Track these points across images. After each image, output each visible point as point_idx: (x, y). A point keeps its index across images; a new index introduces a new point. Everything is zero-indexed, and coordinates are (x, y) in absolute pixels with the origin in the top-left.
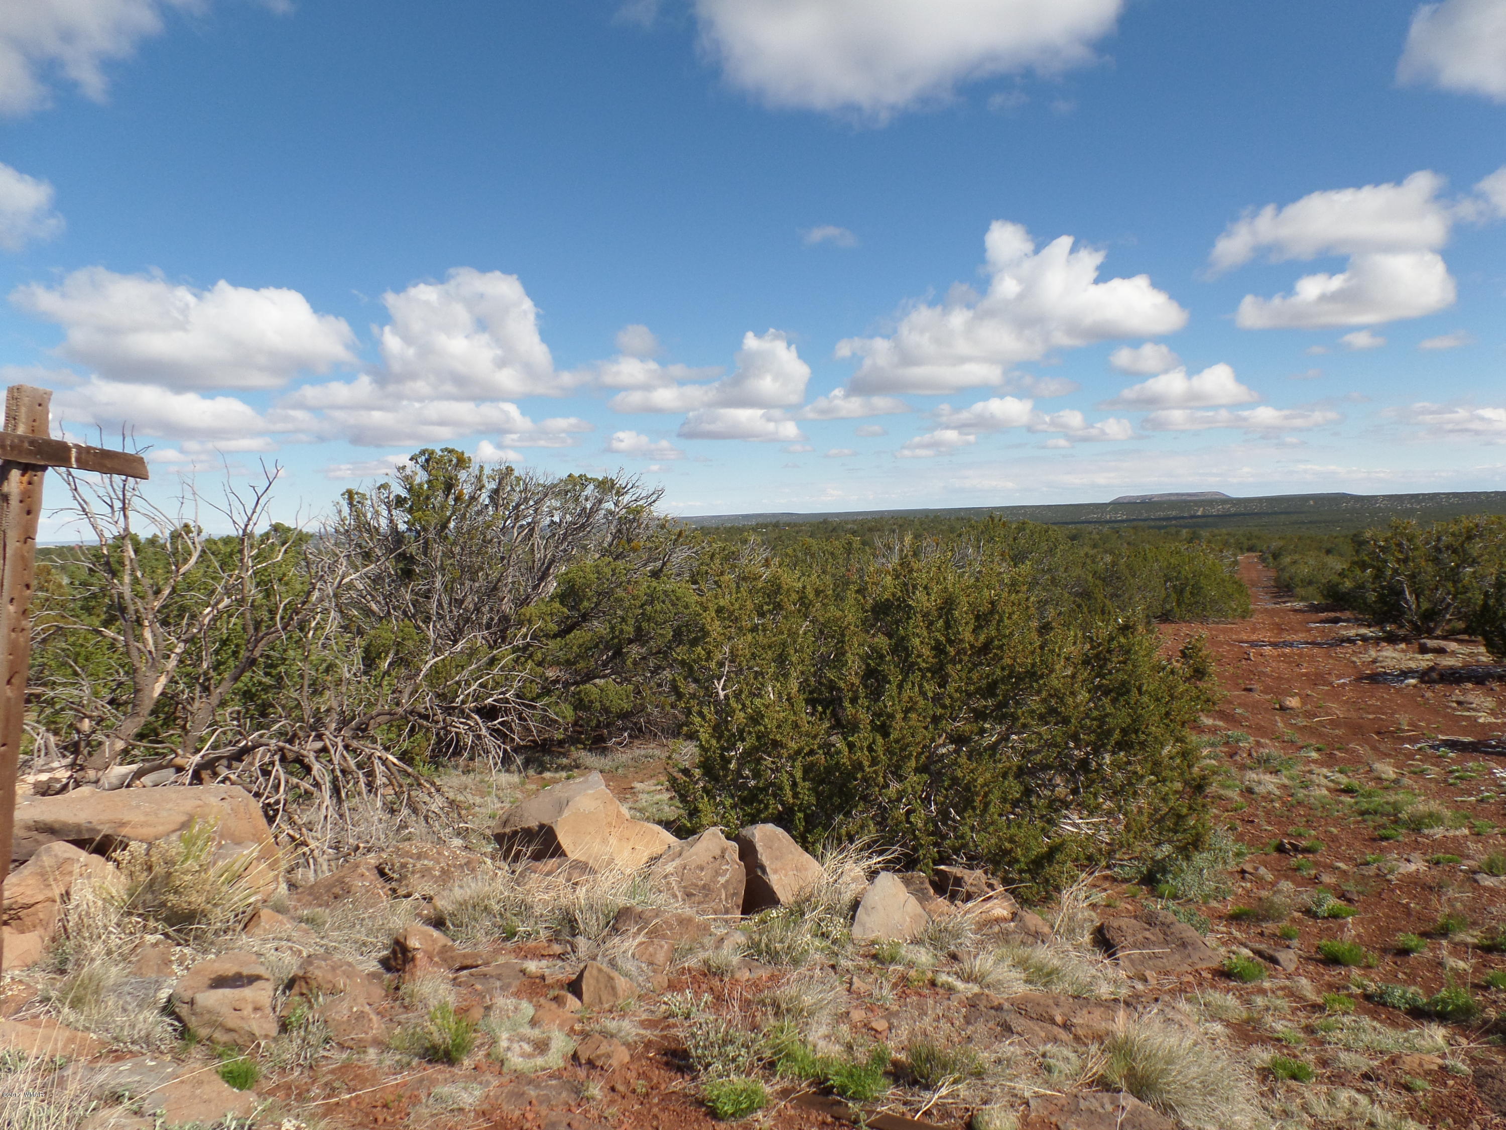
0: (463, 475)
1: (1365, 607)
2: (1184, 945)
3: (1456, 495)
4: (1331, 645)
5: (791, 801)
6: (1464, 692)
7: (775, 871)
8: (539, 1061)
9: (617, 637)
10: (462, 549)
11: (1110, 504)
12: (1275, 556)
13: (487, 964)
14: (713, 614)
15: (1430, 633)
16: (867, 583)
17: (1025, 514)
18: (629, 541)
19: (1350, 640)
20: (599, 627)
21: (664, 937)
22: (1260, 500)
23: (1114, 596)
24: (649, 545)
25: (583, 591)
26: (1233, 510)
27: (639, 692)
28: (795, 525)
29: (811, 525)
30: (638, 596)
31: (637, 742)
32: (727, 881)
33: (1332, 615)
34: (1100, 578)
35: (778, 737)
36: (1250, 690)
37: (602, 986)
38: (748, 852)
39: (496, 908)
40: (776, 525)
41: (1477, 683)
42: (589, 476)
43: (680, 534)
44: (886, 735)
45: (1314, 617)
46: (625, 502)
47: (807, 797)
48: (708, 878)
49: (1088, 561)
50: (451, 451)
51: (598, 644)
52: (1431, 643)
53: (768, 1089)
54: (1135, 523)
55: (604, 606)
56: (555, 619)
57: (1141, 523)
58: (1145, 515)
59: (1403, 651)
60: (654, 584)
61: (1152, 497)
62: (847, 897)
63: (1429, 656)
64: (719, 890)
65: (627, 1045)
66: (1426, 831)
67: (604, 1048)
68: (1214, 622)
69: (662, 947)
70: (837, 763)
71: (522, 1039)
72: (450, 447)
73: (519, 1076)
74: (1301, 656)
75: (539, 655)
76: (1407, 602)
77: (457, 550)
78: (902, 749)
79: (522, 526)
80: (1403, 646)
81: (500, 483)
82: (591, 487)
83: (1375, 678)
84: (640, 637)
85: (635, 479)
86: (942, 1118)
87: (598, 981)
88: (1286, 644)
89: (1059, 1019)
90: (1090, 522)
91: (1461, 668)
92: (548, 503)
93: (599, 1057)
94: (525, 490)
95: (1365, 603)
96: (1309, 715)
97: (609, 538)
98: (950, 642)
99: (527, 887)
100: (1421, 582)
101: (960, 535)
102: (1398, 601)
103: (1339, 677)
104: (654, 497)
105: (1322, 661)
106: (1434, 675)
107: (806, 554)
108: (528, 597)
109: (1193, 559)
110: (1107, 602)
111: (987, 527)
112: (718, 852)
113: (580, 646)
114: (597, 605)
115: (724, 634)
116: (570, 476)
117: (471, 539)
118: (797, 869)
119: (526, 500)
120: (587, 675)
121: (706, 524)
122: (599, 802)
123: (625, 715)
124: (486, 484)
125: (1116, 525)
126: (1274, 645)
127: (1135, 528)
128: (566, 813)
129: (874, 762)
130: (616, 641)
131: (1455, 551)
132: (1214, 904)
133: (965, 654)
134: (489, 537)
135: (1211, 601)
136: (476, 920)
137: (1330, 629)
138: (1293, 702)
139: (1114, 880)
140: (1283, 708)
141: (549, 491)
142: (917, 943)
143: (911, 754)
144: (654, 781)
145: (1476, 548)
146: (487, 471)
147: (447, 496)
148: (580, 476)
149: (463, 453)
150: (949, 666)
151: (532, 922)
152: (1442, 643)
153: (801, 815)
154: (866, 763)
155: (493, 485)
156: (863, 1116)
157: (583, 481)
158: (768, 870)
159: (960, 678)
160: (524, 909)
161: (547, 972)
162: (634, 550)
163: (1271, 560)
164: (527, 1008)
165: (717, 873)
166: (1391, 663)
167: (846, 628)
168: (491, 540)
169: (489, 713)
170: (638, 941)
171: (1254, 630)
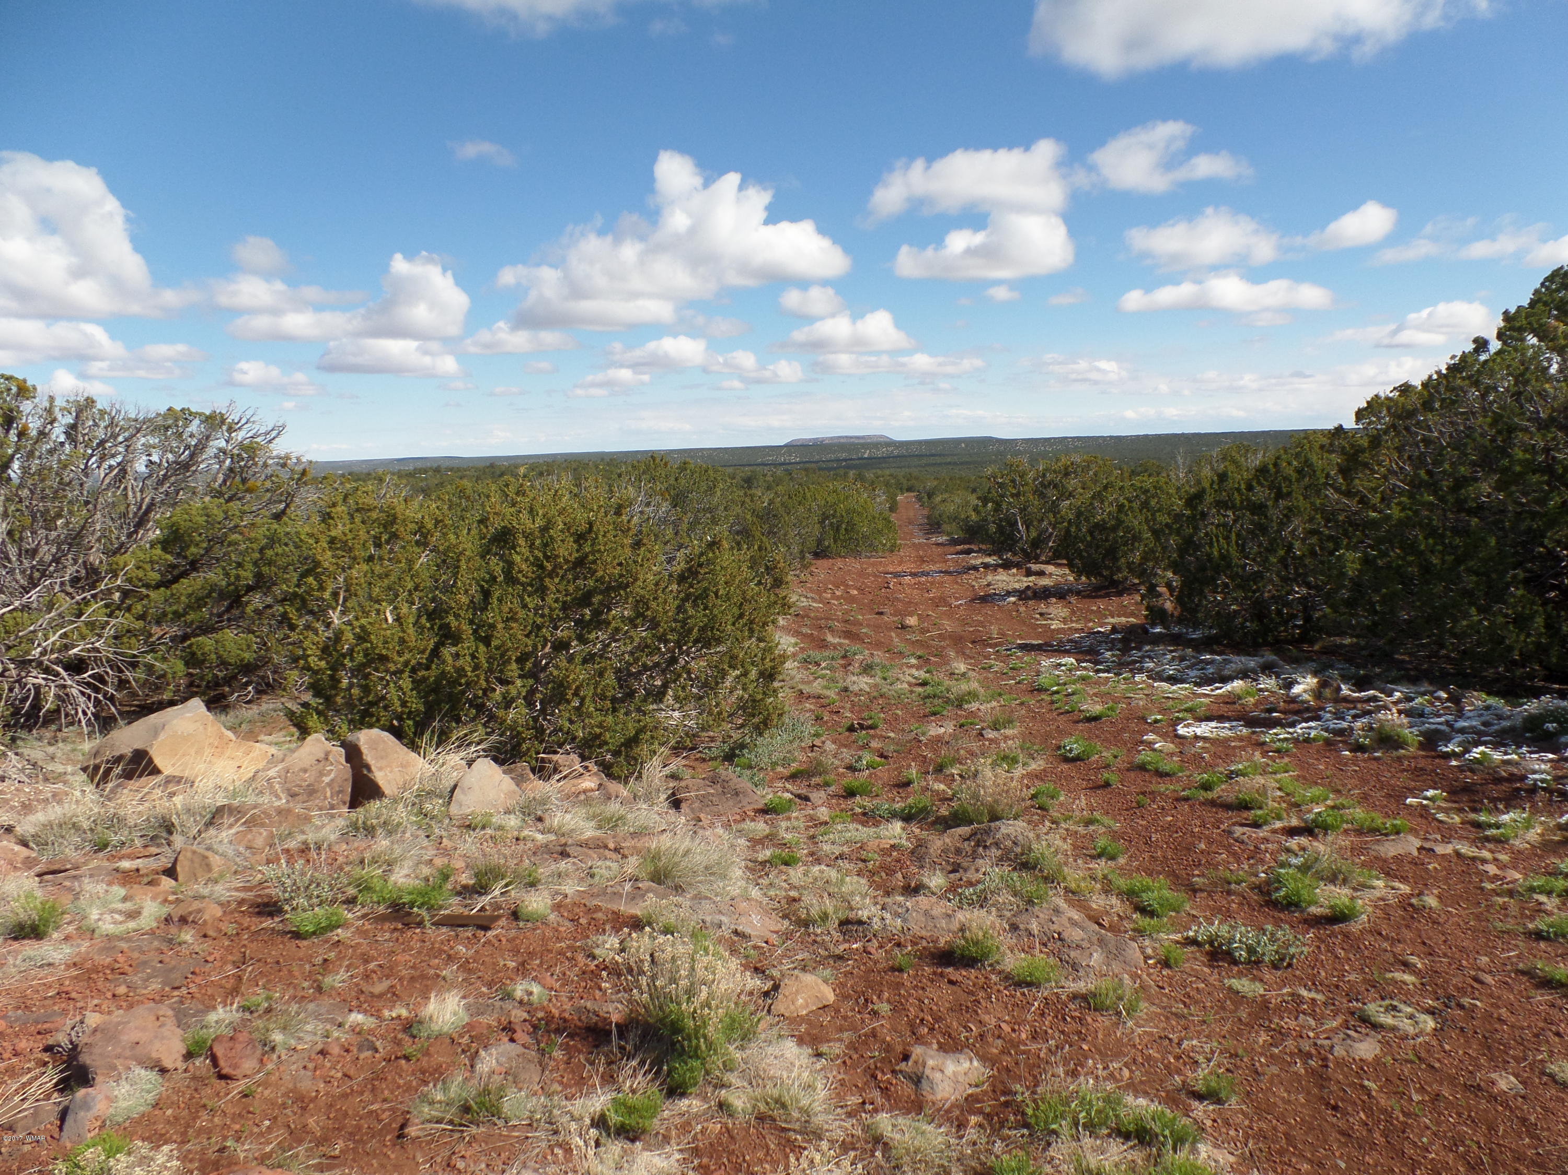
0: (26, 406)
1: (989, 539)
2: (737, 794)
3: (1079, 438)
4: (960, 573)
5: (399, 710)
6: (1048, 605)
7: (380, 769)
8: (132, 925)
9: (233, 584)
10: (32, 492)
11: (785, 446)
12: (930, 496)
13: (76, 868)
14: (325, 545)
15: (1037, 560)
16: (488, 513)
17: (702, 457)
18: (244, 481)
19: (975, 568)
20: (214, 576)
21: (263, 825)
22: (920, 442)
23: (771, 533)
24: (268, 484)
25: (190, 535)
26: (896, 453)
27: (265, 644)
28: (459, 470)
29: (477, 469)
30: (256, 539)
31: (265, 698)
32: (332, 780)
33: (966, 547)
34: (757, 516)
35: (384, 652)
36: (881, 613)
37: (197, 865)
38: (353, 754)
39: (86, 825)
40: (437, 470)
41: (1060, 598)
42: (193, 410)
43: (304, 473)
44: (487, 644)
45: (952, 549)
46: (240, 439)
47: (416, 704)
48: (312, 779)
49: (748, 500)
50: (9, 378)
51: (212, 592)
52: (1034, 567)
53: (350, 916)
54: (807, 465)
55: (218, 551)
56: (157, 567)
57: (813, 465)
58: (817, 458)
59: (1014, 575)
60: (276, 526)
61: (823, 440)
62: (447, 784)
63: (1032, 578)
64: (324, 788)
65: (221, 904)
66: (966, 706)
67: (196, 905)
68: (866, 557)
69: (261, 834)
70: (443, 672)
71: (113, 911)
72: (8, 373)
73: (109, 937)
74: (932, 583)
75: (139, 607)
76: (1019, 532)
77: (25, 493)
78: (502, 656)
79: (110, 467)
80: (1014, 570)
81: (77, 417)
82: (196, 422)
83: (985, 599)
84: (261, 583)
85: (249, 413)
86: (494, 910)
87: (192, 861)
88: (924, 574)
89: (611, 845)
90: (766, 465)
91: (1053, 587)
92: (143, 440)
93: (190, 913)
94: (111, 424)
95: (987, 534)
96: (923, 631)
97: (221, 477)
98: (547, 558)
99: (119, 801)
100: (1030, 514)
101: (620, 476)
102: (1012, 531)
103: (957, 599)
104: (274, 434)
105: (949, 586)
106: (1029, 593)
107: (460, 498)
108: (122, 545)
109: (847, 498)
110: (764, 538)
111: (648, 467)
112: (321, 755)
113: (189, 596)
114: (208, 550)
115: (337, 564)
116: (169, 410)
117: (43, 480)
118: (402, 766)
119: (114, 436)
120: (199, 628)
121: (356, 469)
122: (198, 724)
123: (248, 668)
124: (59, 416)
125: (789, 467)
126: (914, 575)
127: (806, 470)
128: (162, 736)
129: (476, 667)
130: (232, 587)
131: (1055, 486)
132: (780, 769)
133: (561, 568)
134: (67, 480)
135: (864, 536)
136: (63, 837)
137: (963, 560)
138: (912, 621)
139: (704, 760)
140: (904, 627)
141: (139, 426)
142: (510, 813)
143: (510, 658)
144: (283, 733)
145: (1072, 483)
146: (59, 402)
147: (8, 431)
148: (183, 410)
149: (25, 381)
150: (547, 580)
151: (126, 833)
152: (1043, 567)
153: (410, 722)
154: (468, 669)
155: (70, 420)
156: (427, 918)
157: (186, 415)
158: (373, 768)
159: (558, 591)
160: (116, 822)
161: (141, 866)
162: (249, 491)
163: (926, 499)
164: (120, 891)
165: (321, 774)
166: (1001, 585)
167: (461, 553)
168: (71, 482)
169: (76, 666)
170: (233, 831)
171: (900, 563)
